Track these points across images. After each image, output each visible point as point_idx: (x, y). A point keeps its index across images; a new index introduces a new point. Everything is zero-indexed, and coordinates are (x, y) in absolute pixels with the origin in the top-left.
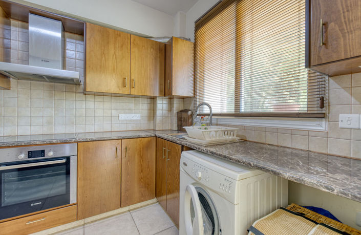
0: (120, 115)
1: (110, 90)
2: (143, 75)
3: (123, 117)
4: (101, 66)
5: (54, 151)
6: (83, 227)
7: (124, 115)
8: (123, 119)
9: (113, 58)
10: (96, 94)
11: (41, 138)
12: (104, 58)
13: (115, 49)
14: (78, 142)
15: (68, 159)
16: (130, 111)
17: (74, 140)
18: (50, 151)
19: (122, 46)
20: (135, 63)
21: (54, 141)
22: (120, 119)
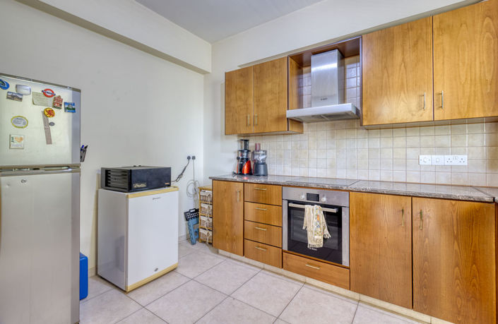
0: (421, 157)
1: (396, 118)
2: (463, 78)
3: (427, 159)
4: (382, 86)
5: (327, 198)
6: (357, 303)
7: (428, 157)
8: (429, 163)
9: (400, 69)
10: (382, 127)
11: (315, 181)
12: (386, 75)
13: (403, 54)
14: (349, 191)
15: (340, 209)
16: (442, 149)
17: (345, 188)
18: (324, 196)
19: (416, 44)
20: (443, 63)
21: (327, 186)
22: (421, 163)
